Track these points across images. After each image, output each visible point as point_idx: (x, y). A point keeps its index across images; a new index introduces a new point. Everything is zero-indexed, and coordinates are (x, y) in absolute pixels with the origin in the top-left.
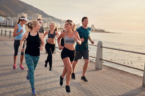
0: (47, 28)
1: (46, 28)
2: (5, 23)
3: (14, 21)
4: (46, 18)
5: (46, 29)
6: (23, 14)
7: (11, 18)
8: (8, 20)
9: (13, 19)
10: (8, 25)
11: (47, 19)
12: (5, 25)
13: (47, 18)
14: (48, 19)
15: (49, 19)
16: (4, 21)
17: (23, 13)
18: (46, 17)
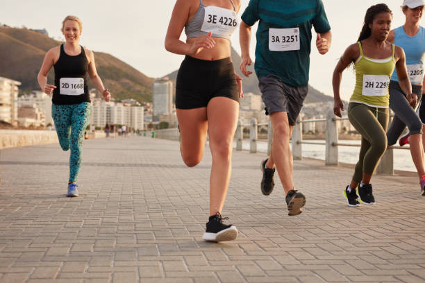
0: (317, 131)
1: (314, 132)
4: (318, 104)
5: (313, 134)
6: (250, 97)
11: (321, 106)
13: (322, 103)
14: (325, 106)
15: (328, 105)
17: (250, 94)
18: (318, 101)
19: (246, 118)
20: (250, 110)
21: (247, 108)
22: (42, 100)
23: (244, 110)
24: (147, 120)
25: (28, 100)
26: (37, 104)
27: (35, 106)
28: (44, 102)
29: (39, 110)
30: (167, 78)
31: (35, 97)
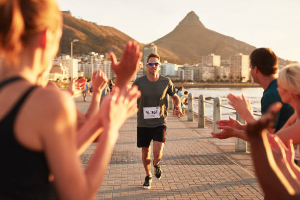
2: (179, 75)
3: (194, 71)
6: (212, 57)
7: (190, 66)
8: (183, 71)
9: (193, 68)
10: (183, 78)
12: (178, 79)
16: (176, 71)
17: (213, 55)
19: (209, 72)
20: (212, 66)
21: (210, 65)
22: (66, 61)
23: (208, 66)
24: (139, 74)
25: (57, 61)
26: (63, 64)
27: (61, 65)
28: (67, 62)
29: (64, 68)
30: (153, 44)
31: (62, 58)
